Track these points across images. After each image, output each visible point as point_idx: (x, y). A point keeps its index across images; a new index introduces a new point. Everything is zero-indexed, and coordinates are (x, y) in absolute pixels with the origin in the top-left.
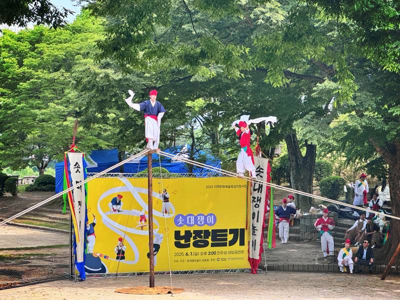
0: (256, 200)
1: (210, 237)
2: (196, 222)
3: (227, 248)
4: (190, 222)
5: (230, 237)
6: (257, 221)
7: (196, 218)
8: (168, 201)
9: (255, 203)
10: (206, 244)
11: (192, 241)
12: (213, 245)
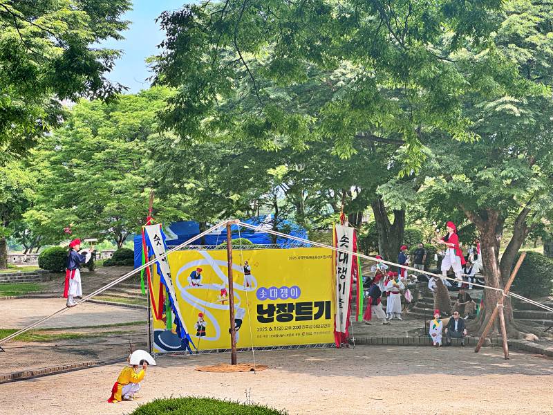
0: (341, 271)
1: (294, 311)
2: (279, 296)
3: (313, 322)
4: (273, 295)
5: (315, 310)
6: (344, 293)
7: (279, 291)
8: (250, 274)
9: (340, 275)
10: (291, 318)
11: (276, 315)
12: (297, 319)
